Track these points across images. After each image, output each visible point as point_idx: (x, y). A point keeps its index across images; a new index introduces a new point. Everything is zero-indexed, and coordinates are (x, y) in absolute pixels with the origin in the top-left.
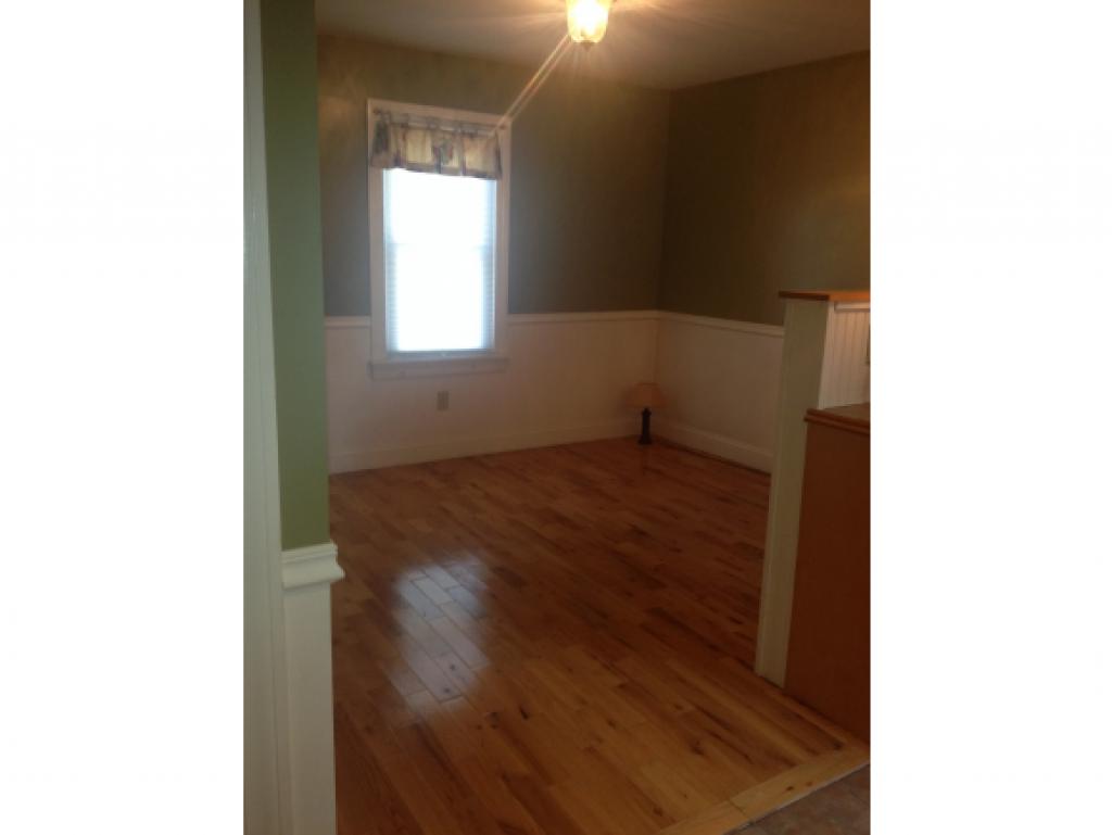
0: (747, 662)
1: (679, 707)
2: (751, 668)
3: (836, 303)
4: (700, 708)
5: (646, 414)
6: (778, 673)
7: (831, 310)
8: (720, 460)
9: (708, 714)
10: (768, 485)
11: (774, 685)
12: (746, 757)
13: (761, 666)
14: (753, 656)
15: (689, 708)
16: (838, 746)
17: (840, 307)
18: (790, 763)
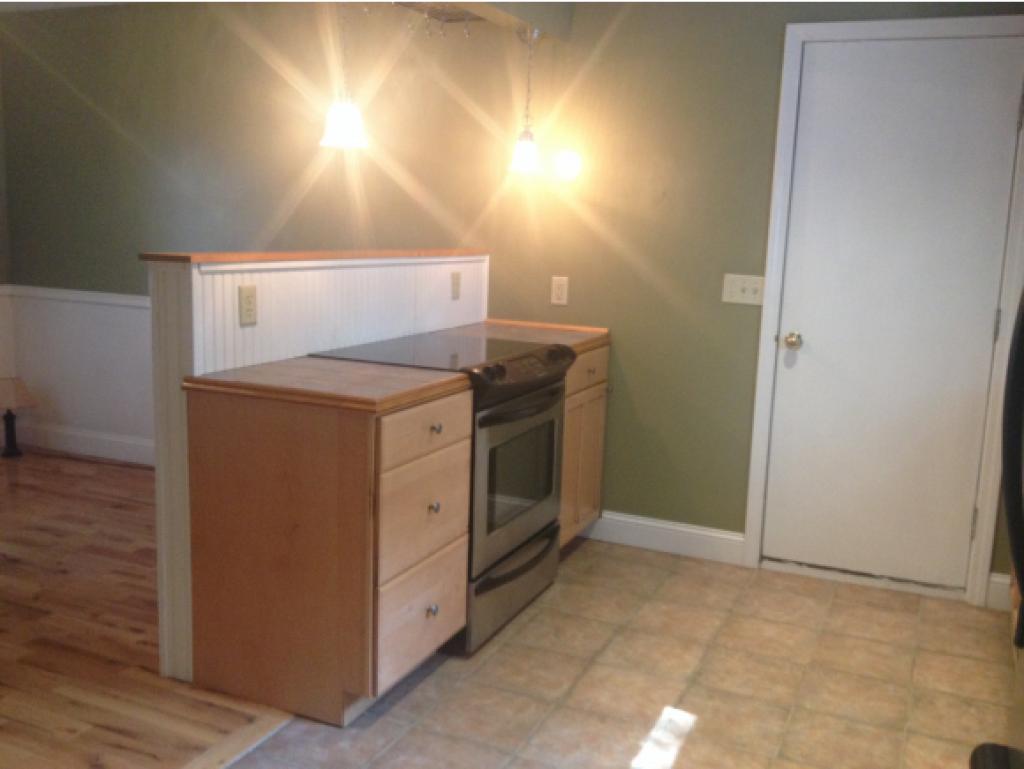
0: (151, 667)
1: (72, 731)
2: (155, 672)
3: (199, 265)
4: (97, 726)
5: (10, 418)
6: (186, 670)
7: (195, 272)
8: (112, 463)
9: (108, 728)
10: (152, 479)
11: (181, 682)
12: (155, 757)
13: (166, 667)
14: (156, 658)
15: (85, 728)
16: (250, 720)
17: (203, 268)
18: (200, 749)
